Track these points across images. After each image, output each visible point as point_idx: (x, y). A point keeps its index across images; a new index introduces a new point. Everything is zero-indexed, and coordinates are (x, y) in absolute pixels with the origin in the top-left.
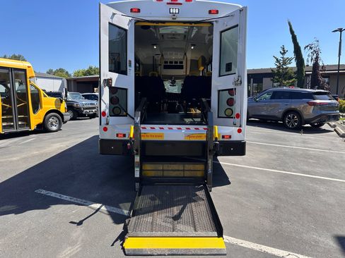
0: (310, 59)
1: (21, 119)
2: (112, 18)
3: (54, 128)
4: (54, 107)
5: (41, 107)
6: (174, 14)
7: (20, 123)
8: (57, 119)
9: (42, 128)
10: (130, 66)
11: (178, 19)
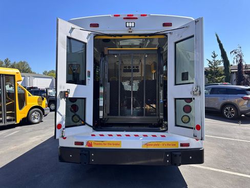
0: (235, 61)
1: (8, 115)
2: (70, 32)
3: (36, 121)
4: (36, 104)
5: (26, 105)
6: (130, 28)
7: (8, 118)
8: (39, 113)
9: (26, 122)
10: (89, 76)
11: (134, 32)
